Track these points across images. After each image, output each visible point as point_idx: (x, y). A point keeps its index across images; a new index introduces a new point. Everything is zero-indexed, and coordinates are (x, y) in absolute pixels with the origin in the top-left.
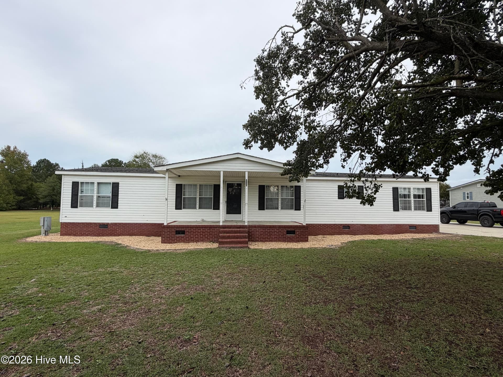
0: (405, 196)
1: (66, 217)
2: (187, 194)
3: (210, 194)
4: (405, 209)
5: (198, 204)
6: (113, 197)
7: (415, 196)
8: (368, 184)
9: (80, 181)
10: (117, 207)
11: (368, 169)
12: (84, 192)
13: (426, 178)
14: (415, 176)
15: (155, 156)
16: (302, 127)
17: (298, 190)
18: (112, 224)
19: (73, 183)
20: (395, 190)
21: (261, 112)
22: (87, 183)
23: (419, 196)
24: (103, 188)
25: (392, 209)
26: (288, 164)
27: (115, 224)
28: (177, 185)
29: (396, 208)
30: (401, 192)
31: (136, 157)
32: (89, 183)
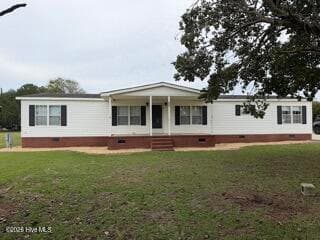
0: (286, 112)
1: (26, 133)
2: (121, 114)
3: (138, 114)
4: (286, 122)
5: (129, 121)
7: (294, 112)
8: (260, 103)
9: (35, 105)
10: (65, 125)
11: (259, 93)
12: (39, 113)
13: (299, 98)
14: (292, 97)
15: (69, 81)
16: (214, 64)
17: (205, 109)
18: (62, 138)
19: (30, 106)
20: (279, 108)
21: (185, 54)
23: (297, 113)
24: (53, 110)
26: (204, 90)
27: (65, 138)
28: (112, 107)
29: (280, 122)
30: (284, 109)
31: (51, 82)
32: (42, 106)
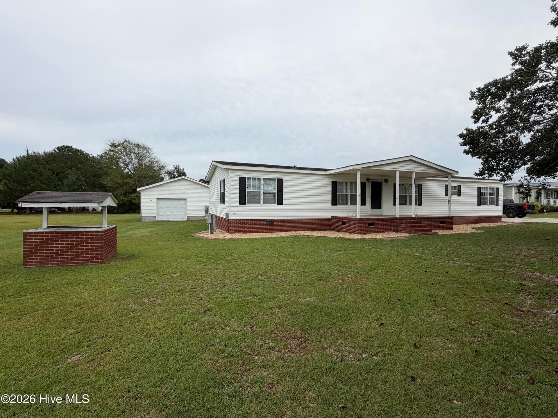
0: (484, 193)
1: (234, 214)
2: (341, 191)
4: (484, 204)
5: (349, 200)
6: (279, 193)
7: (490, 194)
9: (247, 177)
10: (282, 204)
12: (251, 188)
17: (420, 188)
18: (278, 220)
19: (241, 178)
20: (479, 189)
22: (253, 178)
23: (492, 194)
24: (268, 184)
25: (477, 204)
27: (281, 220)
28: (332, 182)
29: (479, 203)
30: (482, 191)
32: (255, 178)
